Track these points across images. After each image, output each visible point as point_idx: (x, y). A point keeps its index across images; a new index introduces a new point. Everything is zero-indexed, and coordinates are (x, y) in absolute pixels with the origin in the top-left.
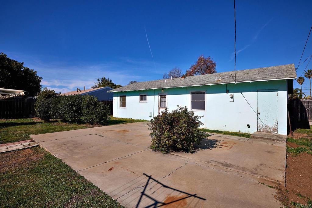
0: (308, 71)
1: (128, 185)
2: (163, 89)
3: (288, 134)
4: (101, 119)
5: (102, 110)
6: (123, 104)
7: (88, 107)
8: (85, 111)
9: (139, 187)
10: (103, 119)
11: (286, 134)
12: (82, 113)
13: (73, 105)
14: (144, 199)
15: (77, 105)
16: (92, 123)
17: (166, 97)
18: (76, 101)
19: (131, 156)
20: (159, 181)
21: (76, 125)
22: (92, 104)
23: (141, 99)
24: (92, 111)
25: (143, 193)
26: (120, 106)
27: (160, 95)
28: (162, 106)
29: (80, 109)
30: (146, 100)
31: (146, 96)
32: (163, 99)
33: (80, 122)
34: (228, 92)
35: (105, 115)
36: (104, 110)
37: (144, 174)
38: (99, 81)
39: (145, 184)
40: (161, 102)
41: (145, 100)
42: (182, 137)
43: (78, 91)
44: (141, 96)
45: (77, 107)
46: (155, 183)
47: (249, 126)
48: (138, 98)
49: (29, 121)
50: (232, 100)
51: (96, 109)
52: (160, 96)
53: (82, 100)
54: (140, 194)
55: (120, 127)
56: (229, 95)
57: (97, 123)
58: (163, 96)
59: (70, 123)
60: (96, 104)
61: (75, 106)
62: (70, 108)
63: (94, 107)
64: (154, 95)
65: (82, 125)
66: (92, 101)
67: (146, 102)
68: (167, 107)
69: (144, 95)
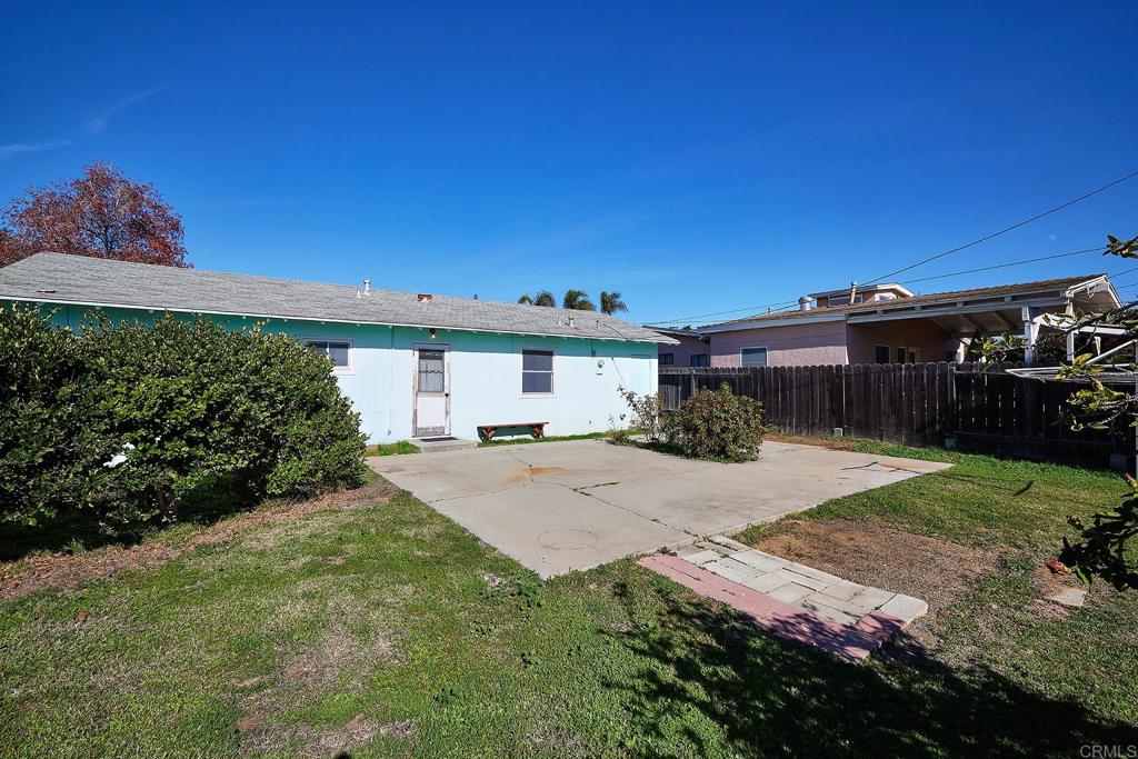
17: (441, 358)
27: (420, 350)
28: (425, 386)
30: (345, 365)
31: (343, 346)
32: (432, 364)
34: (593, 354)
40: (419, 373)
41: (341, 362)
50: (598, 370)
52: (417, 353)
56: (596, 360)
58: (432, 354)
64: (394, 346)
68: (446, 391)
69: (333, 346)
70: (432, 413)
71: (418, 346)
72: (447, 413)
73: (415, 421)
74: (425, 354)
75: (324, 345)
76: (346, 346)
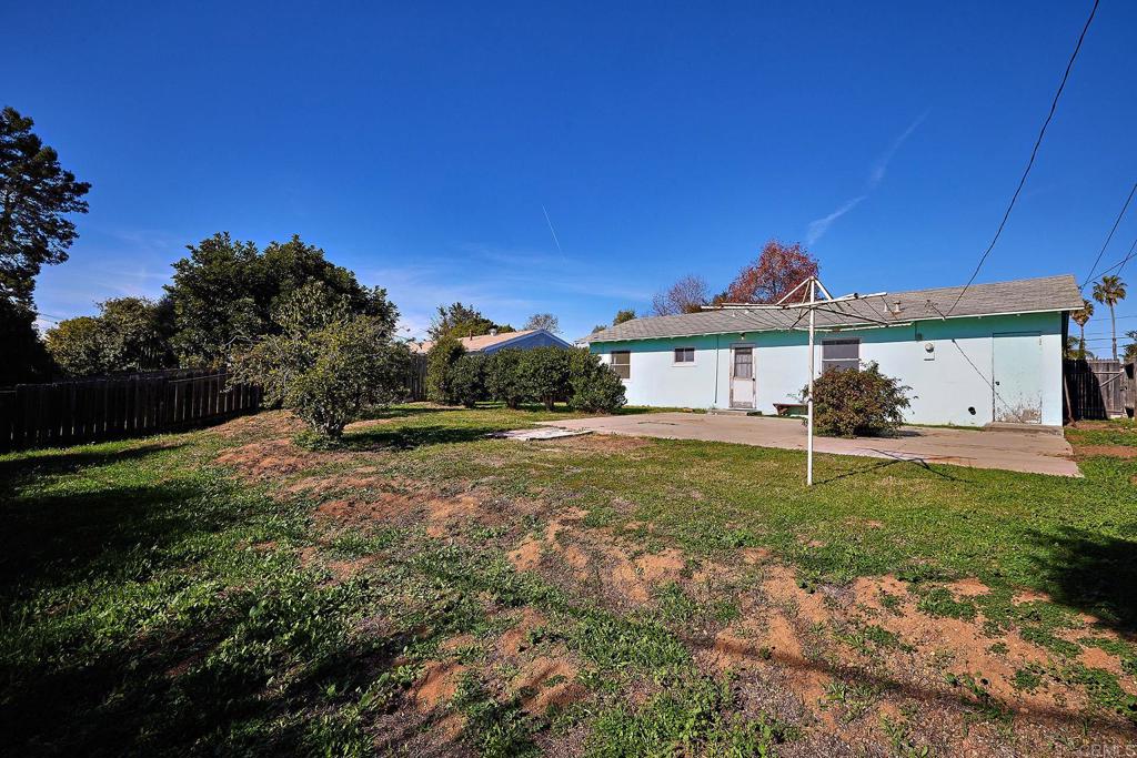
0: (1105, 280)
2: (743, 335)
3: (1064, 424)
11: (1061, 424)
17: (751, 353)
23: (678, 359)
27: (736, 349)
28: (739, 373)
30: (693, 360)
32: (744, 358)
34: (919, 338)
38: (444, 314)
40: (736, 364)
41: (691, 359)
44: (679, 351)
47: (972, 410)
48: (671, 355)
50: (930, 355)
52: (733, 351)
56: (924, 344)
58: (743, 351)
64: (718, 347)
67: (691, 365)
68: (754, 377)
69: (687, 350)
70: (743, 390)
71: (733, 346)
72: (754, 393)
73: (731, 397)
74: (740, 351)
75: (682, 350)
76: (693, 350)
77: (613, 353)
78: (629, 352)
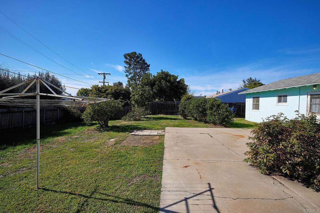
1: (184, 186)
2: (315, 86)
4: (223, 120)
5: (225, 112)
6: (256, 106)
7: (211, 108)
8: (208, 112)
9: (190, 192)
10: (225, 121)
12: (206, 114)
13: (199, 106)
14: (181, 204)
15: (203, 107)
16: (215, 124)
18: (202, 103)
19: (218, 162)
20: (215, 198)
21: (202, 124)
22: (215, 106)
23: (279, 101)
24: (214, 112)
25: (186, 199)
26: (253, 109)
29: (205, 110)
31: (286, 96)
33: (206, 122)
35: (227, 117)
36: (226, 112)
37: (209, 184)
38: (244, 82)
39: (198, 193)
40: (311, 105)
41: (286, 101)
42: (296, 159)
43: (217, 94)
44: (280, 97)
45: (203, 108)
46: (210, 197)
48: (276, 99)
49: (176, 118)
51: (218, 111)
52: (309, 97)
53: (206, 102)
54: (183, 198)
55: (243, 131)
57: (220, 124)
59: (199, 122)
60: (219, 106)
61: (201, 107)
62: (197, 109)
63: (217, 108)
64: (300, 94)
65: (207, 125)
66: (215, 104)
67: (285, 104)
71: (310, 93)
74: (313, 96)
77: (254, 98)
78: (259, 97)
